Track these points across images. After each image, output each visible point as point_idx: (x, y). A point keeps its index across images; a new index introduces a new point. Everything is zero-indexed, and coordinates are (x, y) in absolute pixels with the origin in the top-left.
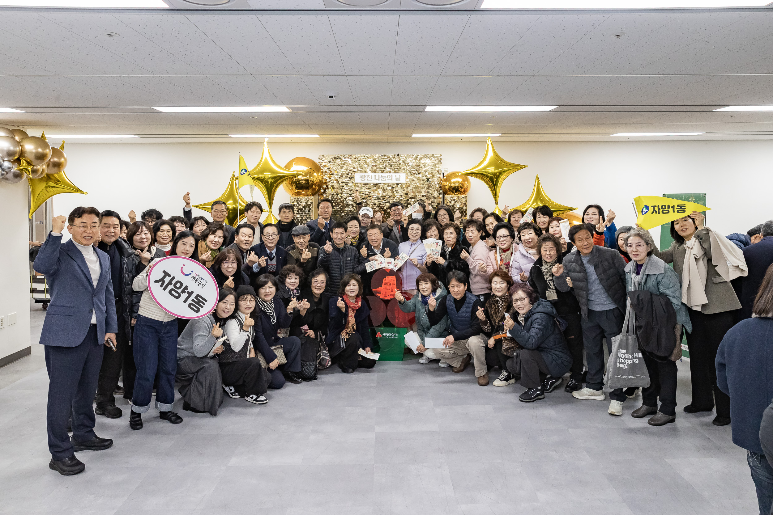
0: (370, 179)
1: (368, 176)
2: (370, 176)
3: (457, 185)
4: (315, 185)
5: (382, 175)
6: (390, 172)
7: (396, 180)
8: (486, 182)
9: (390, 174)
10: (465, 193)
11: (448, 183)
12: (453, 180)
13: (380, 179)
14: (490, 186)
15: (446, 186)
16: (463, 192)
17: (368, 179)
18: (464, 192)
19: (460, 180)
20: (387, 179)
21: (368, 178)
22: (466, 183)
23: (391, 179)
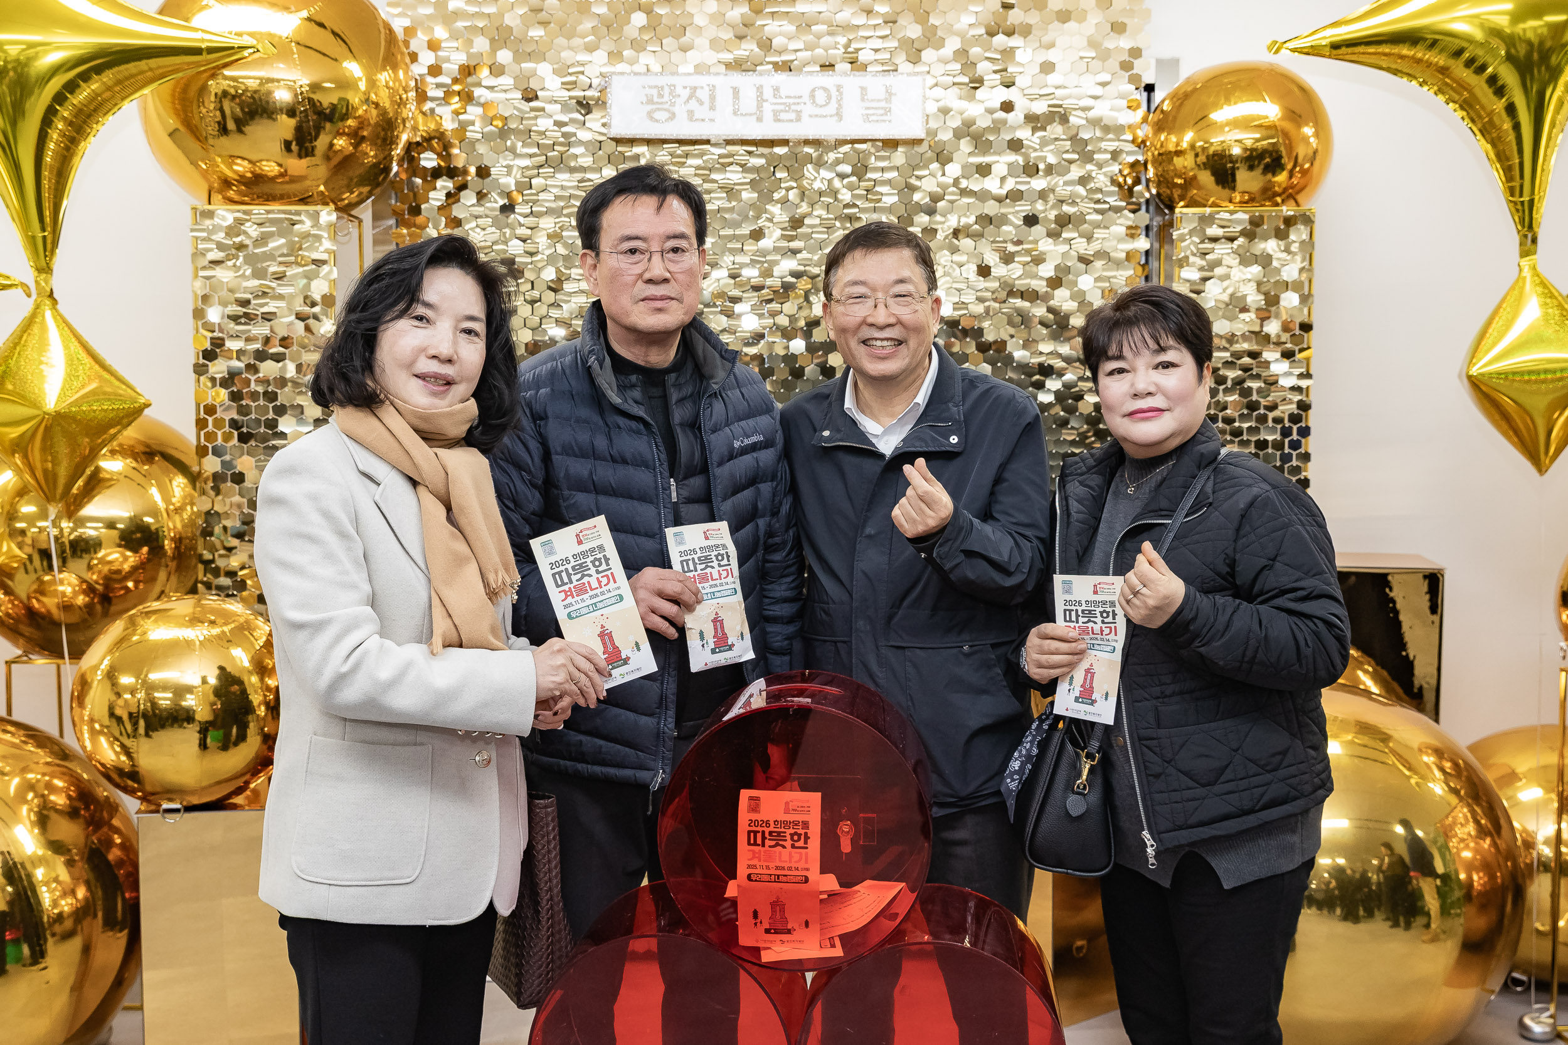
0: (701, 112)
1: (694, 89)
2: (704, 95)
3: (1250, 138)
4: (357, 138)
5: (776, 90)
6: (828, 66)
7: (867, 118)
8: (1469, 106)
9: (827, 80)
10: (1299, 198)
11: (1188, 136)
12: (1219, 115)
13: (768, 108)
14: (1488, 130)
15: (1179, 153)
16: (1285, 190)
17: (691, 114)
18: (1291, 194)
19: (1270, 110)
20: (808, 109)
21: (693, 104)
22: (1308, 131)
23: (832, 108)
